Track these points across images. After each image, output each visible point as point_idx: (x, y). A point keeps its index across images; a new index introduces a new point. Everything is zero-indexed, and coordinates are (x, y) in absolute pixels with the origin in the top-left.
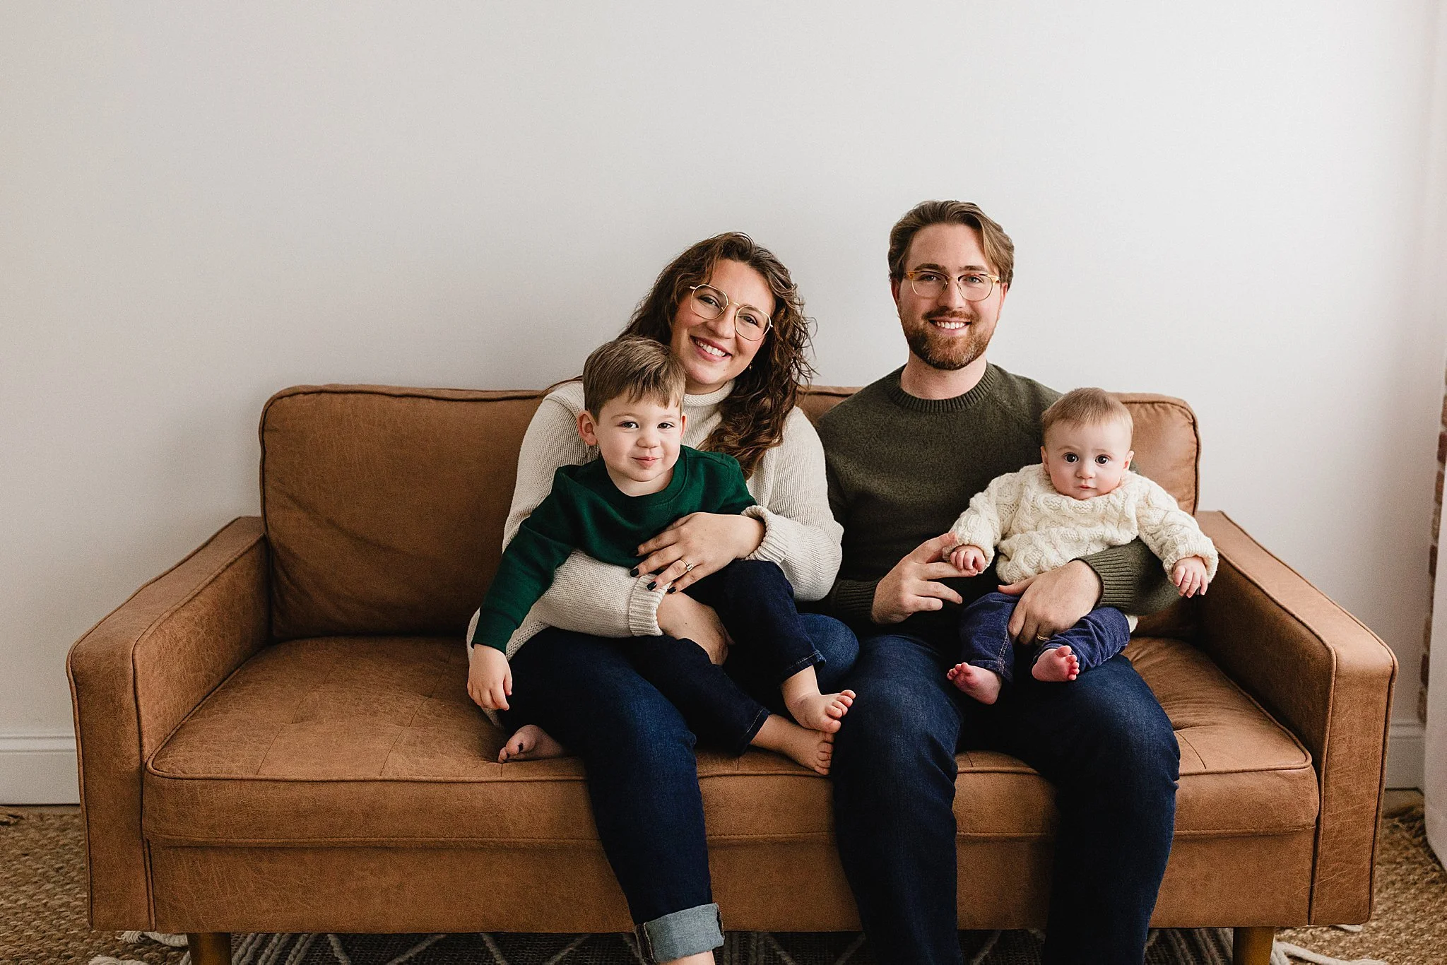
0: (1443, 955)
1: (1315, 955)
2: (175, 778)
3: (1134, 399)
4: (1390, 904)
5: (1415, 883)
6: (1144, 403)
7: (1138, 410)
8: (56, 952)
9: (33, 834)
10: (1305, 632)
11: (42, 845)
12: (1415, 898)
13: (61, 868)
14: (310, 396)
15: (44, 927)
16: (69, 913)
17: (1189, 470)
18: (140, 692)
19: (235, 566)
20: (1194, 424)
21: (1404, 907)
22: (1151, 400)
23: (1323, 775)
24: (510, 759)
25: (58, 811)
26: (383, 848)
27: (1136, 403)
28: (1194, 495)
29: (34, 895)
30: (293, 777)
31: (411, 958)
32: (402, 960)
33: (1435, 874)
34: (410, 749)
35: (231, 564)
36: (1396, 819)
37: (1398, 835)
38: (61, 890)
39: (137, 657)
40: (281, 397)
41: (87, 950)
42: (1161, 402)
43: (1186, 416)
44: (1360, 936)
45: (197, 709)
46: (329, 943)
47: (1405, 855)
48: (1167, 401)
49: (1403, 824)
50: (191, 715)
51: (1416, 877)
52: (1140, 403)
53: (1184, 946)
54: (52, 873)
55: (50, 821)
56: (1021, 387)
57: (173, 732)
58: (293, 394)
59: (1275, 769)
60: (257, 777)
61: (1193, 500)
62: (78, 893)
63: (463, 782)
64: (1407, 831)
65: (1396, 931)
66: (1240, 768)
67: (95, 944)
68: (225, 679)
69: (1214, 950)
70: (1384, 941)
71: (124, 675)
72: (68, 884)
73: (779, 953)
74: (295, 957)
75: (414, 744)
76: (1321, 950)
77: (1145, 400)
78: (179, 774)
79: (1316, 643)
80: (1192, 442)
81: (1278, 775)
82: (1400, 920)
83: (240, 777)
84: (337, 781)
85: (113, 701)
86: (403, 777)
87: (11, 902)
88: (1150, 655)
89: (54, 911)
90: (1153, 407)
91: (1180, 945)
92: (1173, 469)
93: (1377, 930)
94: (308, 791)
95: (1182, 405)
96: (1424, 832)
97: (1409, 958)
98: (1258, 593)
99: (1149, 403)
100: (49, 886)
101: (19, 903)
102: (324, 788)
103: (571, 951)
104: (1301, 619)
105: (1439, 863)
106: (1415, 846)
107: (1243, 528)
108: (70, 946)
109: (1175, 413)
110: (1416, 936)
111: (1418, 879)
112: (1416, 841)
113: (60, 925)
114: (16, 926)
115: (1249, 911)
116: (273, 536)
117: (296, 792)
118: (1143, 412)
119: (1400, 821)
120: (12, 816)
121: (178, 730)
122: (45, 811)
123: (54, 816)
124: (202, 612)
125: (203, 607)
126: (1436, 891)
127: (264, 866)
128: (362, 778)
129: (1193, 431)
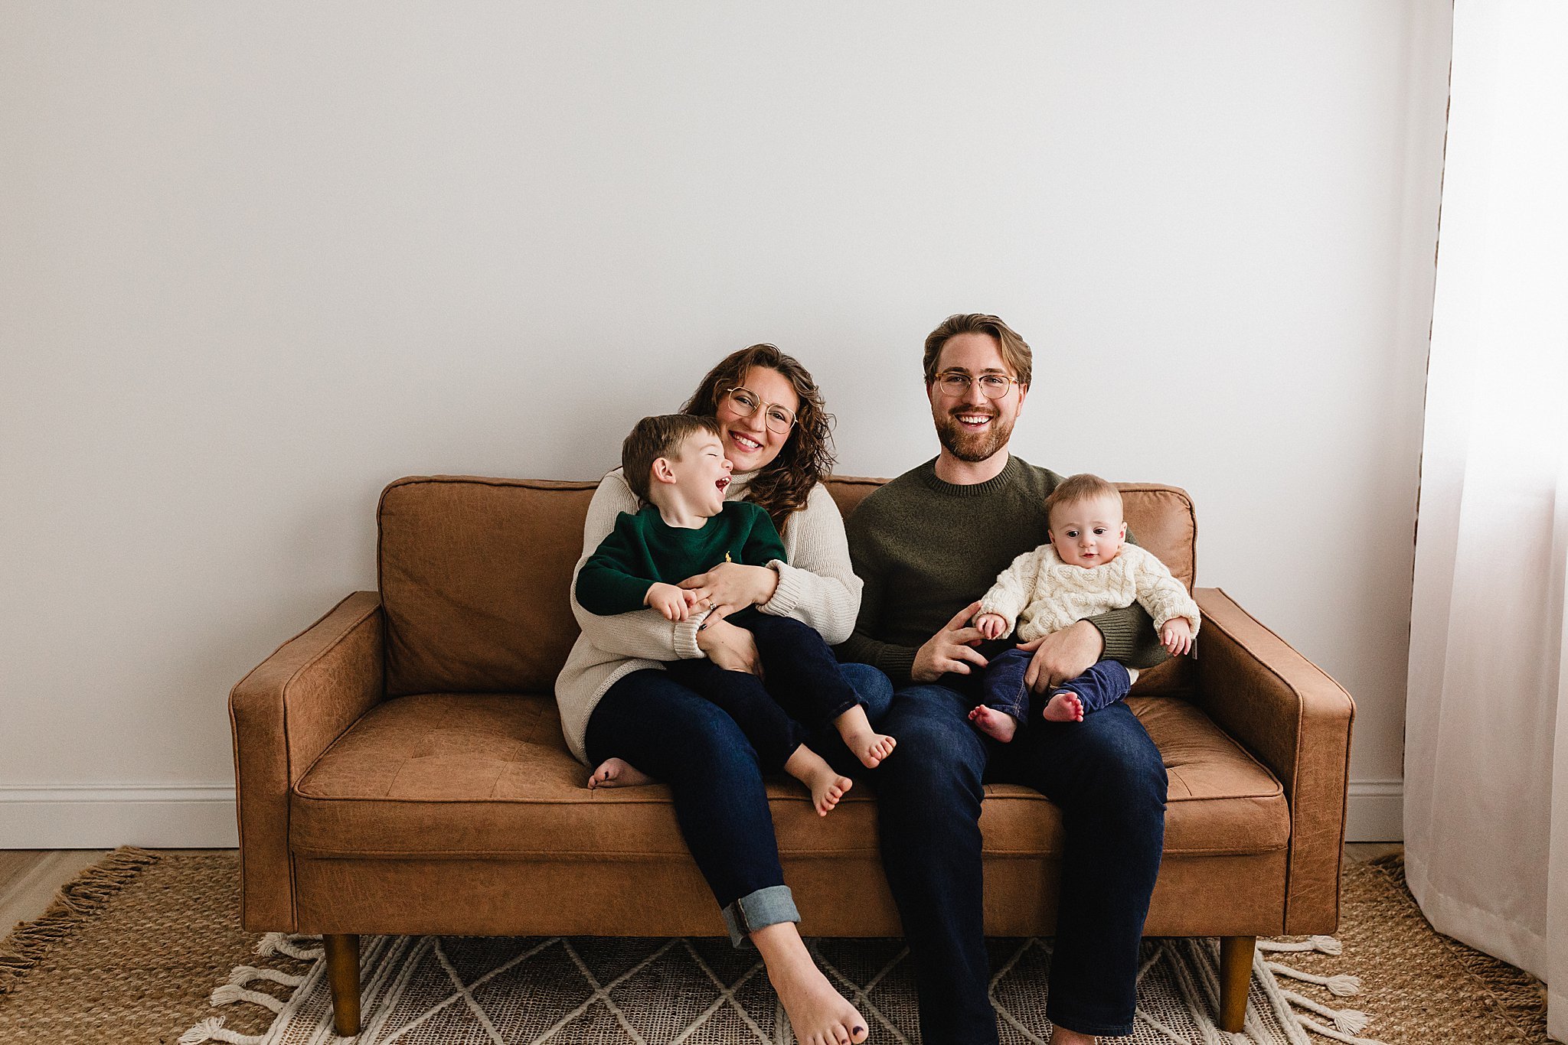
0: (1411, 974)
1: (1298, 972)
2: (319, 799)
3: (1138, 488)
4: (1369, 934)
5: (1393, 918)
6: (1146, 491)
7: (1142, 498)
8: (202, 963)
9: (171, 871)
10: (1279, 682)
11: (180, 881)
12: (1392, 929)
13: (199, 898)
14: (421, 485)
15: (189, 944)
16: (209, 934)
17: (1187, 549)
18: (289, 727)
19: (358, 629)
20: (1191, 510)
21: (1381, 936)
22: (1152, 488)
23: (1294, 803)
24: (597, 785)
25: (191, 854)
26: (491, 861)
28: (1192, 572)
29: (177, 920)
30: (418, 799)
31: (508, 969)
32: (500, 971)
33: (1411, 910)
34: (514, 777)
35: (355, 627)
36: (1381, 866)
37: (1381, 879)
38: (200, 915)
39: (287, 697)
40: (397, 486)
41: (228, 962)
42: (1161, 490)
43: (1184, 502)
44: (1340, 959)
45: (330, 747)
46: (436, 958)
47: (1385, 895)
48: (1167, 489)
49: (1386, 870)
50: (326, 752)
51: (1394, 913)
52: (1143, 491)
53: (1182, 964)
54: (191, 903)
55: (185, 862)
56: (1038, 476)
57: (313, 765)
58: (407, 482)
59: (1250, 797)
60: (387, 798)
61: (1190, 576)
62: (215, 918)
63: (560, 803)
64: (1389, 876)
65: (1371, 956)
66: (1221, 795)
67: (235, 957)
68: (349, 727)
69: (1208, 968)
70: (1361, 964)
71: (277, 711)
72: (205, 911)
73: (827, 968)
74: (408, 968)
75: (518, 774)
76: (1304, 969)
77: (1148, 488)
78: (321, 795)
79: (1288, 690)
80: (1189, 525)
81: (1253, 801)
82: (1376, 946)
83: (372, 798)
84: (455, 802)
85: (267, 734)
86: (509, 798)
87: (158, 925)
88: (1152, 710)
89: (195, 932)
90: (1155, 495)
91: (1178, 963)
92: (1172, 548)
93: (1354, 955)
94: (429, 810)
95: (1181, 493)
96: (1404, 877)
97: (1381, 976)
98: (1242, 652)
99: (1152, 491)
100: (189, 913)
101: (165, 926)
102: (443, 807)
103: (647, 965)
104: (1276, 671)
105: (1415, 902)
106: (1395, 888)
107: (1236, 601)
108: (213, 959)
110: (1389, 959)
111: (1396, 914)
112: (1396, 884)
113: (203, 943)
114: (165, 944)
115: (1232, 921)
116: (388, 605)
117: (421, 811)
118: (1146, 499)
119: (1383, 868)
120: (150, 857)
121: (316, 763)
122: (179, 853)
123: (188, 857)
124: (334, 666)
125: (335, 661)
126: (1411, 924)
127: (391, 876)
128: (475, 799)
129: (1190, 516)
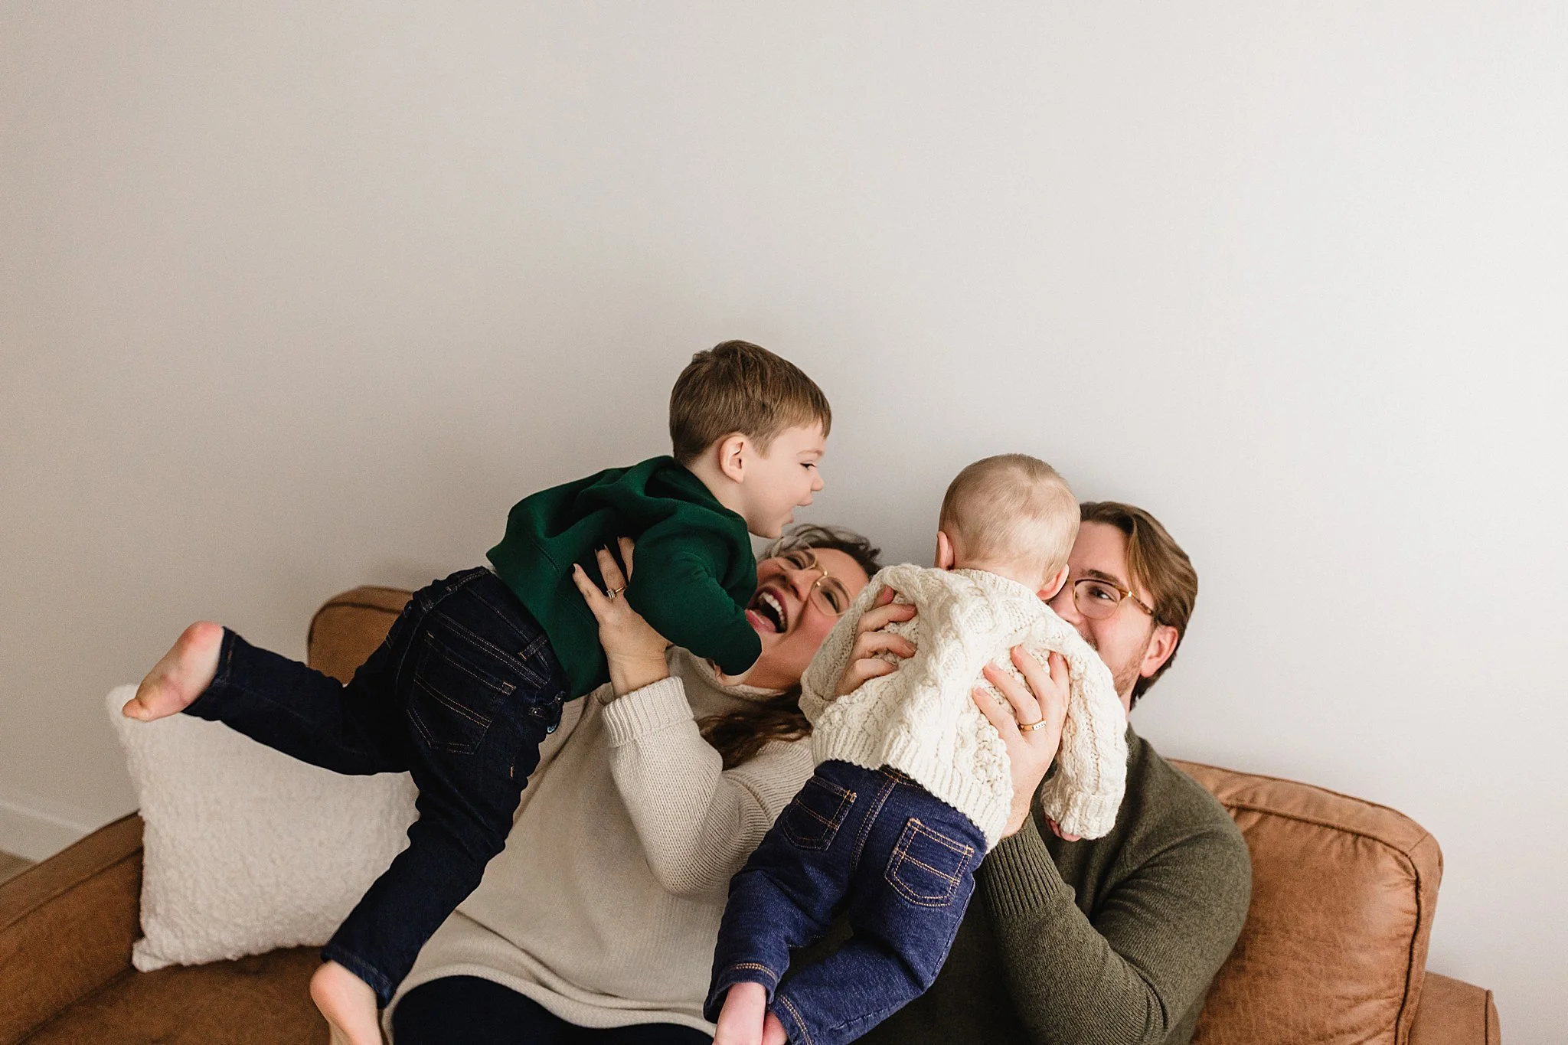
3: (1334, 822)
6: (1344, 831)
7: (1331, 842)
17: (1398, 953)
20: (1417, 884)
22: (1355, 829)
27: (1333, 828)
42: (1369, 838)
43: (1405, 868)
48: (1379, 836)
52: (1338, 829)
61: (1398, 999)
77: (1344, 826)
80: (1407, 912)
90: (1355, 842)
95: (1404, 850)
99: (1353, 832)
109: (1388, 863)
118: (1334, 847)
129: (1413, 894)
